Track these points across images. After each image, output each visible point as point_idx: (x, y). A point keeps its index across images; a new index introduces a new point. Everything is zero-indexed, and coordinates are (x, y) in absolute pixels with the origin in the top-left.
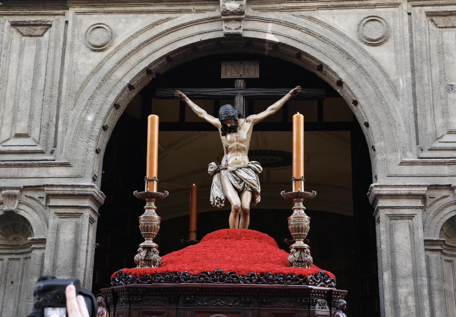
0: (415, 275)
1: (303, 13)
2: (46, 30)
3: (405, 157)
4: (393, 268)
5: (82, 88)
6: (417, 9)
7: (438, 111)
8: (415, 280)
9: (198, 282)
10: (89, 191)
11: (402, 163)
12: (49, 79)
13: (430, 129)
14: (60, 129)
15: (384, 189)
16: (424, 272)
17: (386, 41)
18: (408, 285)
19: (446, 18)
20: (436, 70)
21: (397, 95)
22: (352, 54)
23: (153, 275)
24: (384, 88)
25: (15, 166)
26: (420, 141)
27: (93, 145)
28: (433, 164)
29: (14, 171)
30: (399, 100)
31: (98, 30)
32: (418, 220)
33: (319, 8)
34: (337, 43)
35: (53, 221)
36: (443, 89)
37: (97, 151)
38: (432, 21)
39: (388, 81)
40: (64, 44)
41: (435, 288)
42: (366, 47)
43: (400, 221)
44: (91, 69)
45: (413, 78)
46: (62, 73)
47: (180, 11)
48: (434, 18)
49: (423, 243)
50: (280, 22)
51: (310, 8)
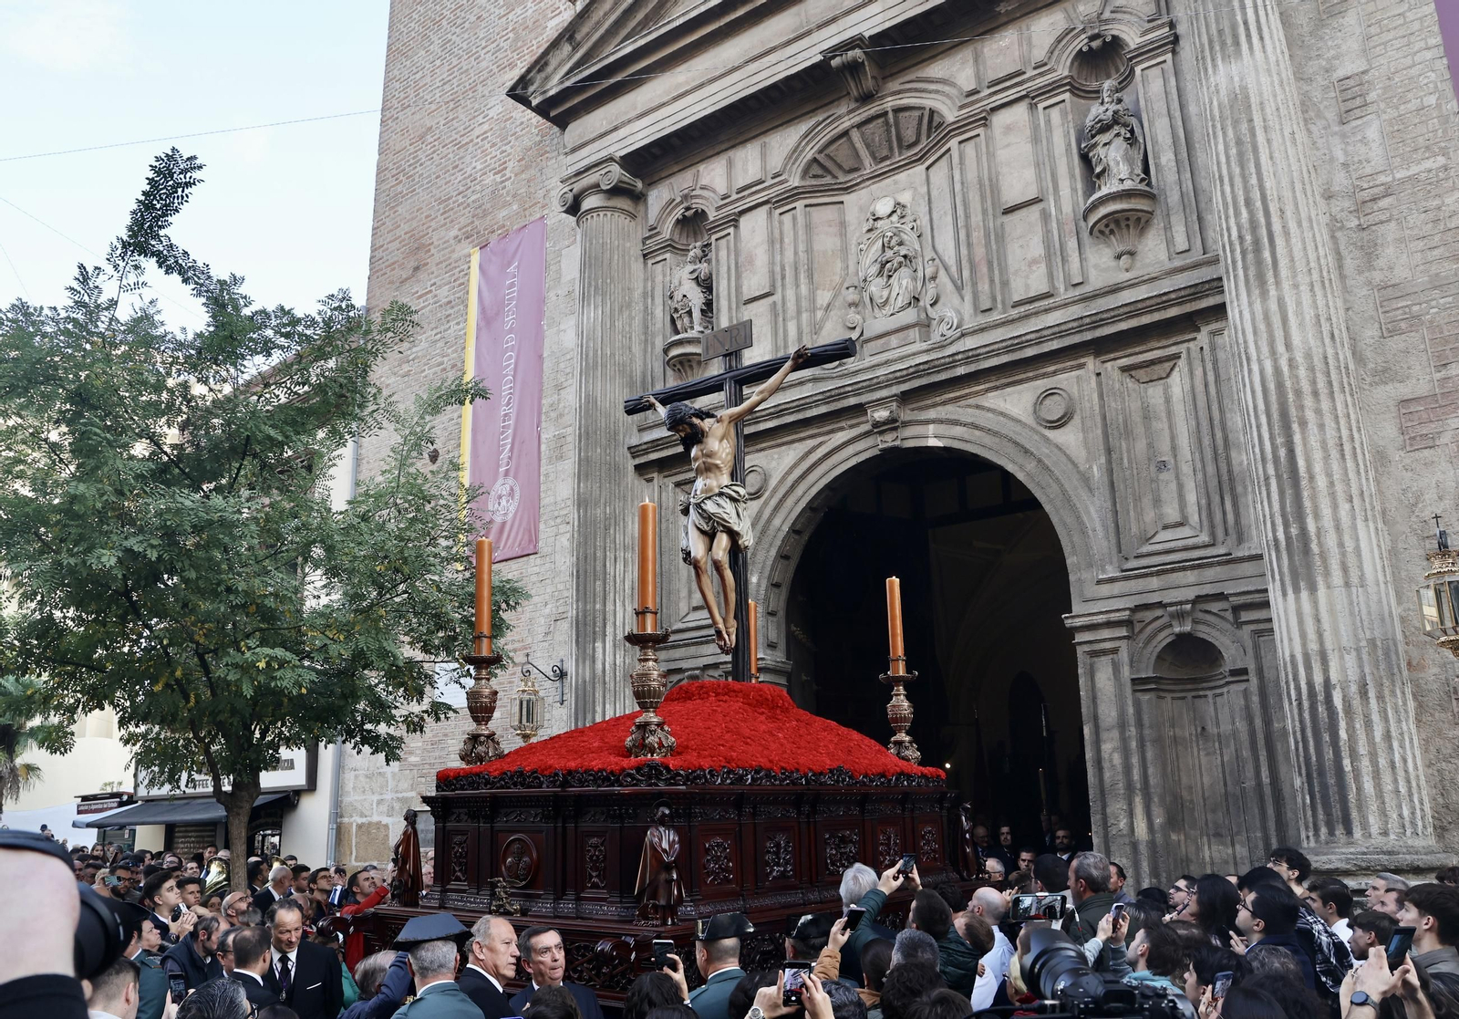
0: (1122, 725)
1: (968, 402)
3: (1104, 573)
4: (1096, 718)
6: (1109, 365)
8: (1122, 732)
11: (1099, 582)
13: (1134, 529)
15: (1077, 620)
16: (1134, 721)
17: (1071, 418)
18: (1113, 739)
19: (1149, 369)
20: (1141, 446)
21: (1090, 490)
22: (1029, 446)
24: (1072, 483)
25: (693, 644)
26: (1123, 548)
28: (1137, 577)
29: (692, 650)
30: (1094, 496)
31: (751, 474)
32: (1124, 655)
33: (987, 390)
36: (1153, 469)
38: (1132, 377)
39: (1079, 472)
41: (1147, 738)
42: (1047, 432)
43: (1103, 658)
45: (1109, 462)
47: (832, 431)
48: (1133, 373)
49: (1129, 684)
50: (941, 422)
51: (977, 393)
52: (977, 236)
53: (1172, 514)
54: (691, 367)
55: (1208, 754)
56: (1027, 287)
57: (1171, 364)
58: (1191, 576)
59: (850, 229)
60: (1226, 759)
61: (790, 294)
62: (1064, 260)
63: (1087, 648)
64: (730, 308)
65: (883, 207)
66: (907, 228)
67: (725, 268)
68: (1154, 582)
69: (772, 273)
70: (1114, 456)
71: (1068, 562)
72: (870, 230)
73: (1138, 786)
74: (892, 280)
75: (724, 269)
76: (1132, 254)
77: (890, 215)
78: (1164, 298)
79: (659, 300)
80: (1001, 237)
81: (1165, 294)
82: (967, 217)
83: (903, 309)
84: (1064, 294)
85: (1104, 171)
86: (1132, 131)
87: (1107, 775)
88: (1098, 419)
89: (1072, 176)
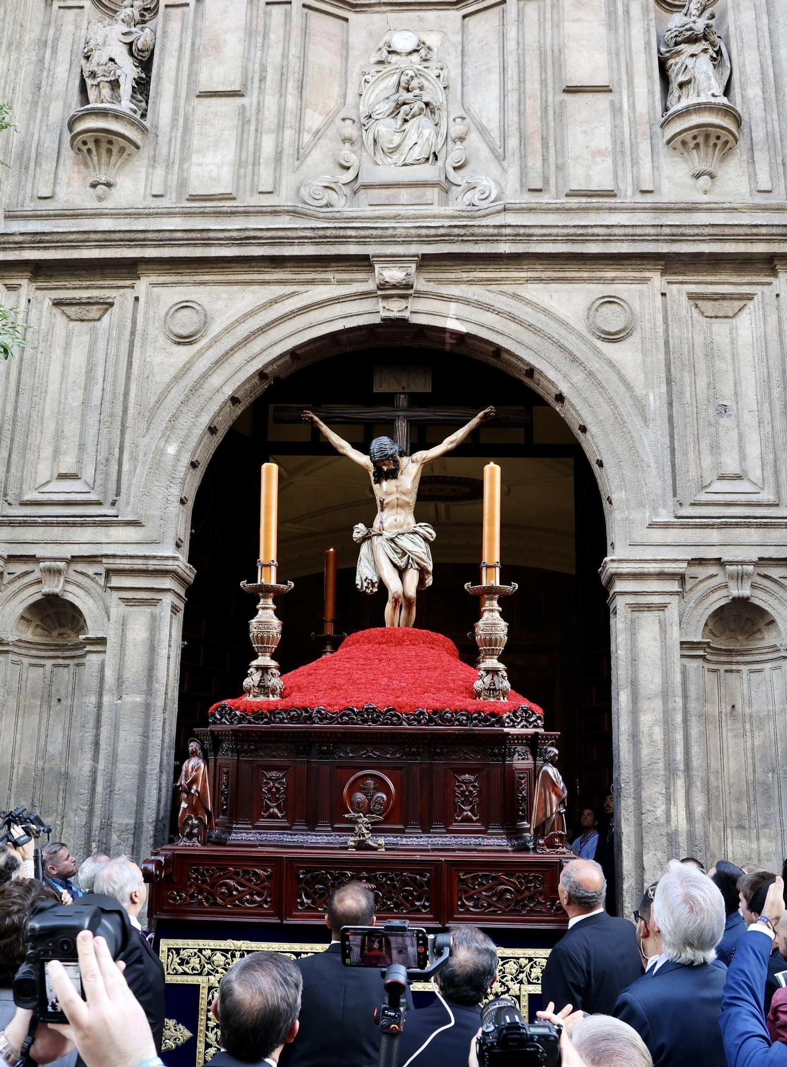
0: (665, 694)
1: (504, 288)
2: (106, 310)
3: (657, 516)
4: (634, 684)
5: (159, 401)
6: (674, 287)
7: (705, 444)
8: (665, 702)
9: (339, 723)
10: (170, 565)
11: (652, 526)
12: (108, 388)
13: (693, 473)
14: (126, 467)
15: (624, 565)
16: (679, 690)
17: (629, 334)
18: (654, 710)
19: (716, 303)
20: (702, 382)
21: (645, 420)
22: (578, 355)
23: (271, 712)
24: (626, 407)
25: (58, 524)
26: (678, 491)
27: (176, 492)
28: (696, 526)
29: (56, 533)
30: (648, 426)
31: (184, 311)
32: (673, 613)
33: (528, 280)
34: (557, 337)
35: (117, 609)
36: (712, 411)
37: (183, 502)
38: (697, 306)
39: (633, 397)
40: (133, 333)
41: (692, 712)
42: (600, 344)
43: (646, 614)
44: (173, 372)
45: (669, 394)
46: (128, 378)
47: (312, 282)
48: (700, 303)
49: (678, 646)
50: (467, 302)
51: (515, 280)
52: (533, 105)
53: (731, 466)
54: (109, 151)
55: (736, 736)
56: (588, 177)
57: (741, 303)
58: (754, 535)
59: (353, 53)
60: (757, 743)
61: (271, 102)
62: (635, 162)
64: (176, 96)
65: (404, 41)
66: (432, 74)
67: (176, 45)
68: (714, 535)
69: (245, 70)
70: (675, 387)
71: (615, 495)
72: (381, 62)
73: (682, 767)
74: (407, 126)
75: (173, 45)
76: (712, 176)
77: (410, 53)
78: (754, 231)
79: (63, 55)
80: (560, 116)
81: (756, 226)
82: (521, 81)
83: (417, 162)
84: (629, 196)
85: (689, 82)
86: (719, 52)
87: (645, 752)
88: (661, 343)
89: (650, 77)
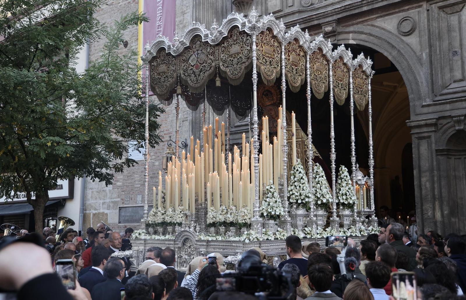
0: (431, 170)
1: (369, 23)
3: (425, 102)
4: (419, 167)
6: (433, 6)
8: (431, 173)
11: (423, 106)
13: (440, 83)
15: (412, 123)
17: (414, 31)
18: (426, 176)
19: (452, 8)
20: (445, 44)
21: (422, 64)
26: (435, 91)
28: (440, 104)
30: (423, 67)
32: (433, 139)
33: (377, 18)
34: (386, 38)
36: (451, 54)
38: (444, 11)
39: (416, 56)
41: (442, 176)
42: (403, 38)
43: (423, 140)
45: (430, 51)
48: (445, 9)
49: (434, 152)
50: (355, 32)
51: (372, 19)
53: (458, 75)
54: (244, 5)
57: (462, 5)
58: (465, 104)
63: (416, 136)
68: (448, 107)
70: (433, 49)
71: (410, 97)
73: (437, 197)
87: (424, 192)
88: (427, 31)
